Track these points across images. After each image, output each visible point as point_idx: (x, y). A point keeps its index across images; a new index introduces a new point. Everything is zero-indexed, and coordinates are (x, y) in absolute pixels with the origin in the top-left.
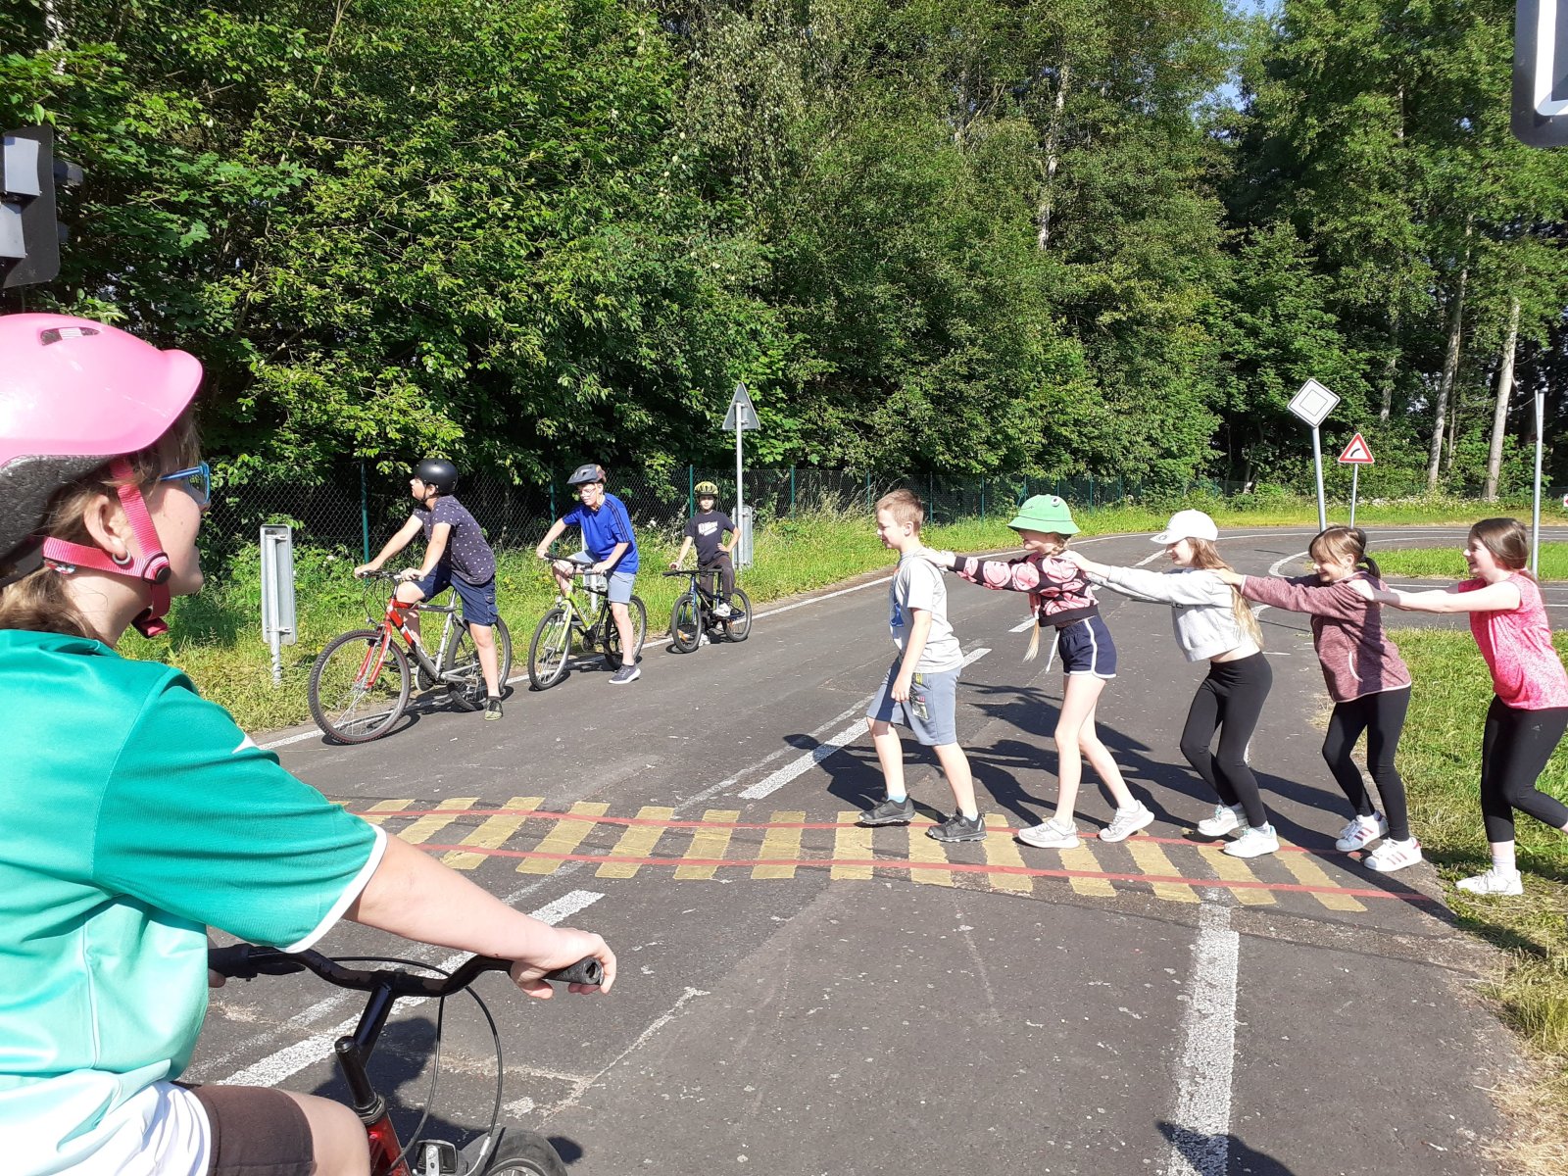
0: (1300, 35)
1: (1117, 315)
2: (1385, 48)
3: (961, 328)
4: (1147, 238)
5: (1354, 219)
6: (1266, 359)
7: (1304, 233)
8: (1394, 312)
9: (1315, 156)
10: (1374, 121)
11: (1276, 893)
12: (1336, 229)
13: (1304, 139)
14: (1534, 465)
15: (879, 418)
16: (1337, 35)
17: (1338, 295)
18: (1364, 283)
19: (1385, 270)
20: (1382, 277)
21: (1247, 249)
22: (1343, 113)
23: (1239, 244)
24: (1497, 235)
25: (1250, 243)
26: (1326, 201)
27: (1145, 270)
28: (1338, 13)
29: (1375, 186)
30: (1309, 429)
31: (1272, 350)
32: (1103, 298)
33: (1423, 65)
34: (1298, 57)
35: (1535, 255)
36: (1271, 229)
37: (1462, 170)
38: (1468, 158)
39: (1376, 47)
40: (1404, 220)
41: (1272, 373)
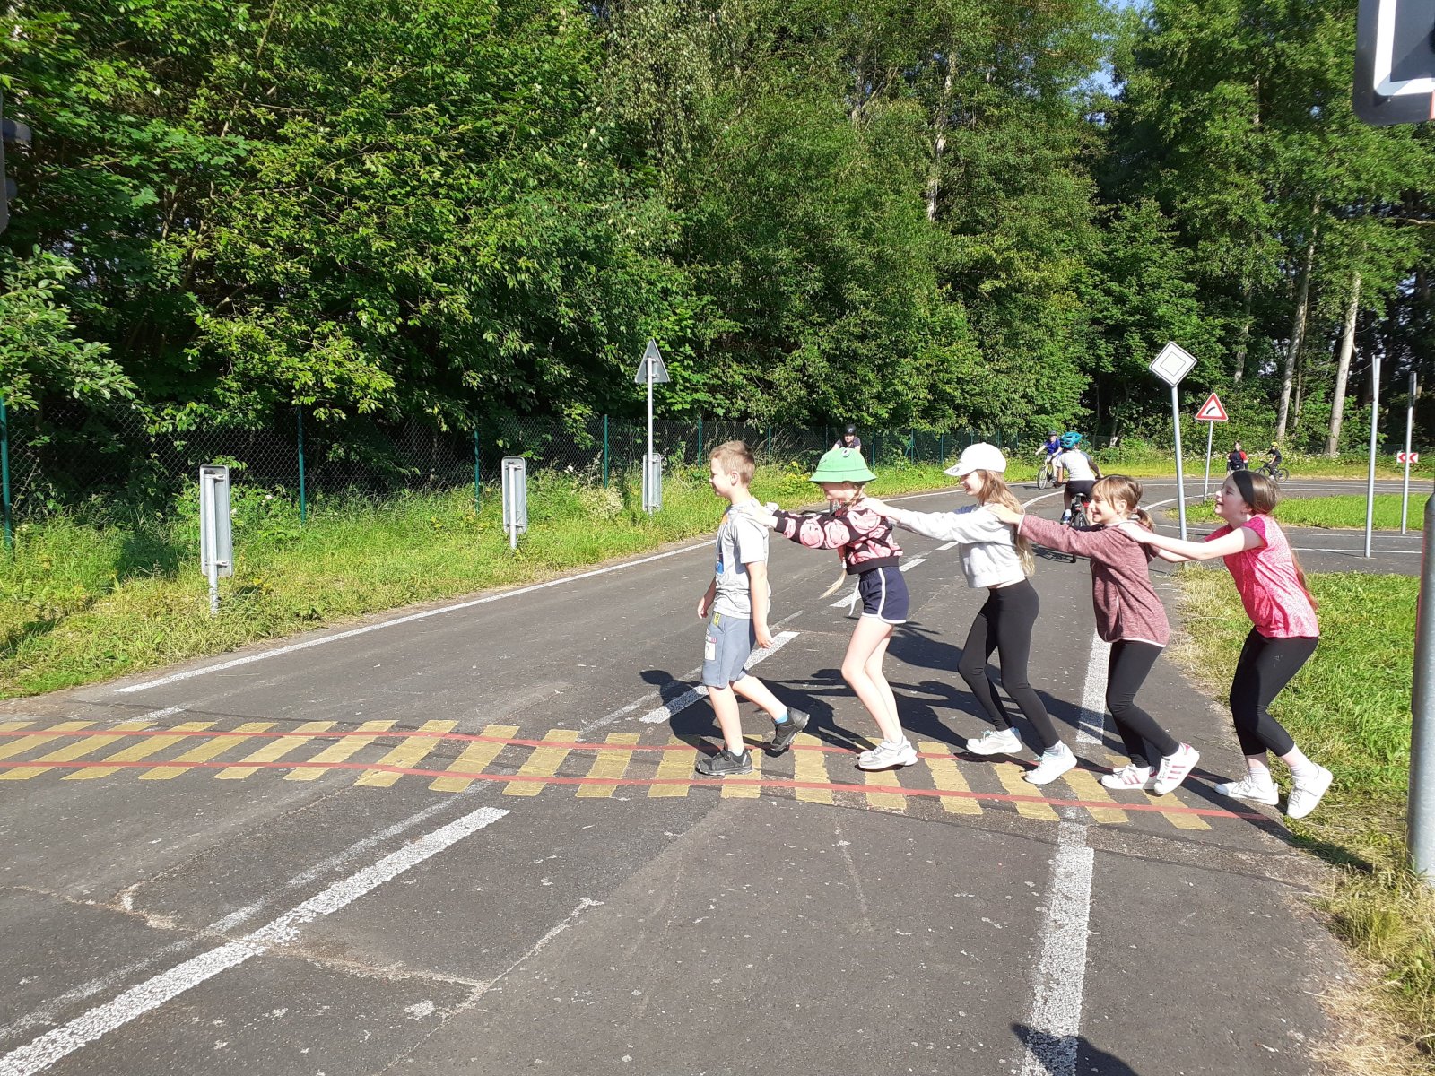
0: (1167, 28)
1: (997, 283)
2: (1241, 41)
3: (855, 293)
4: (1025, 213)
5: (1213, 197)
6: (1133, 324)
7: (1167, 210)
8: (1246, 283)
9: (1178, 139)
10: (1232, 108)
11: (1129, 813)
12: (1196, 206)
13: (1168, 124)
14: (1370, 424)
15: (779, 374)
16: (1200, 28)
17: (1197, 266)
18: (1220, 256)
19: (1240, 245)
20: (1237, 251)
21: (1116, 224)
22: (1204, 100)
23: (1108, 219)
24: (1340, 214)
25: (1119, 218)
26: (1187, 180)
27: (1023, 242)
28: (1201, 7)
29: (1233, 168)
30: (1168, 388)
31: (1137, 317)
32: (984, 268)
33: (1277, 57)
34: (1164, 47)
35: (1376, 233)
36: (1138, 206)
37: (1310, 154)
38: (1316, 143)
39: (1235, 39)
40: (1257, 199)
41: (1137, 337)
